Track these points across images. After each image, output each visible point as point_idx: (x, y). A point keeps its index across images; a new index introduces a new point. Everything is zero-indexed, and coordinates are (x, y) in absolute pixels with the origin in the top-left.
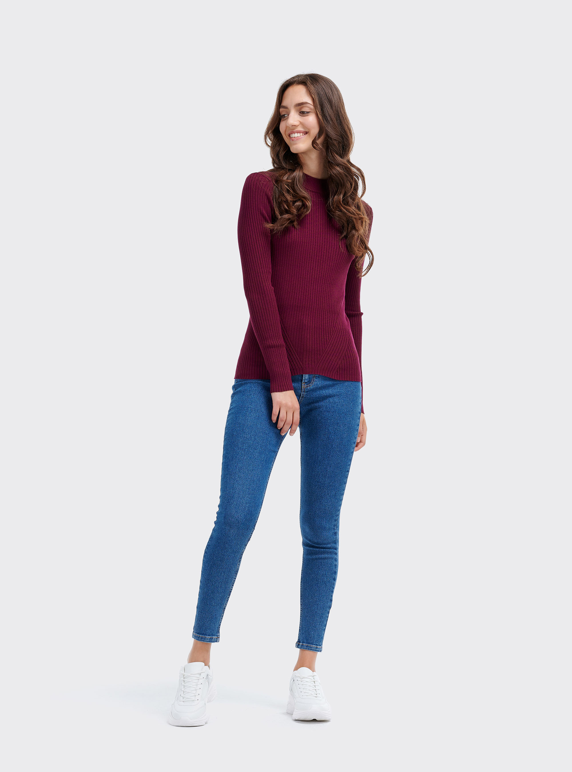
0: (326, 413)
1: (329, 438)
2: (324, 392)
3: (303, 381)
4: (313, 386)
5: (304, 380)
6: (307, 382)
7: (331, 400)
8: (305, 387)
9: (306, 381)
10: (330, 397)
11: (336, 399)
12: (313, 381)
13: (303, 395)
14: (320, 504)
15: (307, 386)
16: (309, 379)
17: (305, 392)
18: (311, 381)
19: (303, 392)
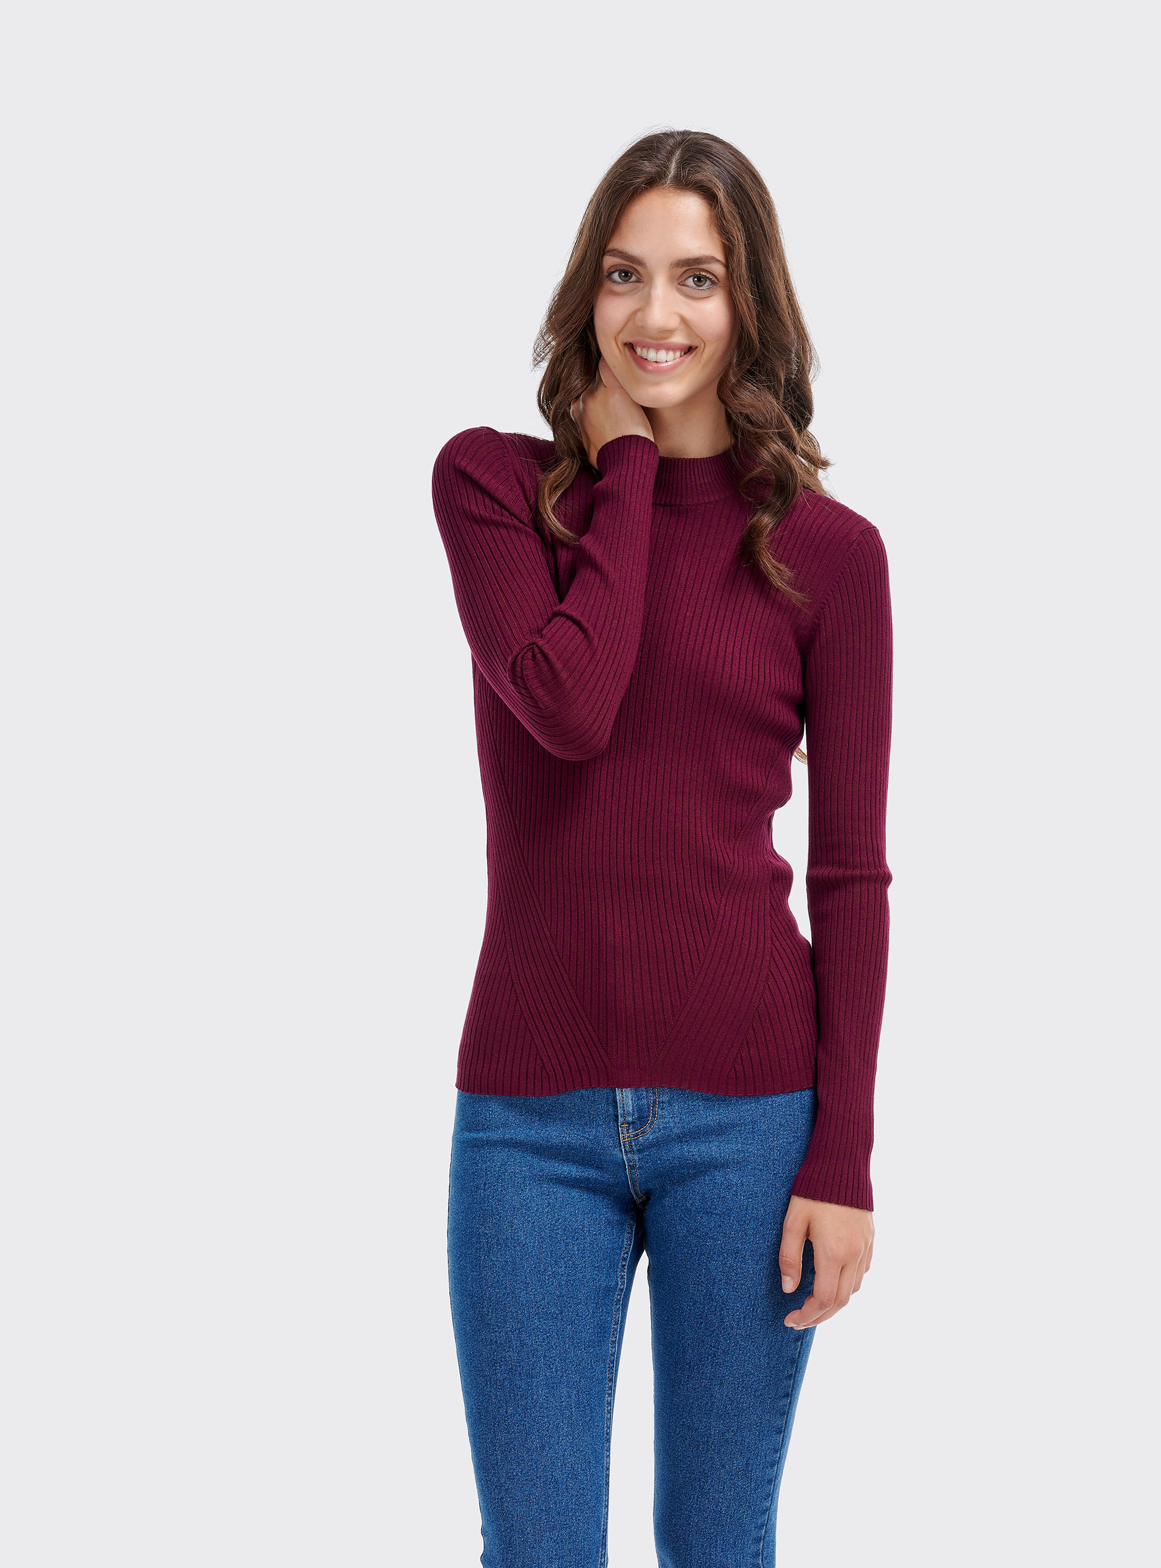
0: (701, 1217)
1: (711, 1295)
2: (694, 1150)
3: (620, 1119)
4: (655, 1132)
5: (623, 1116)
6: (633, 1123)
7: (718, 1175)
8: (629, 1137)
9: (630, 1119)
10: (716, 1167)
11: (733, 1177)
12: (654, 1116)
13: (629, 1161)
14: (702, 1495)
15: (637, 1135)
16: (640, 1109)
17: (632, 1151)
18: (648, 1116)
19: (626, 1152)
